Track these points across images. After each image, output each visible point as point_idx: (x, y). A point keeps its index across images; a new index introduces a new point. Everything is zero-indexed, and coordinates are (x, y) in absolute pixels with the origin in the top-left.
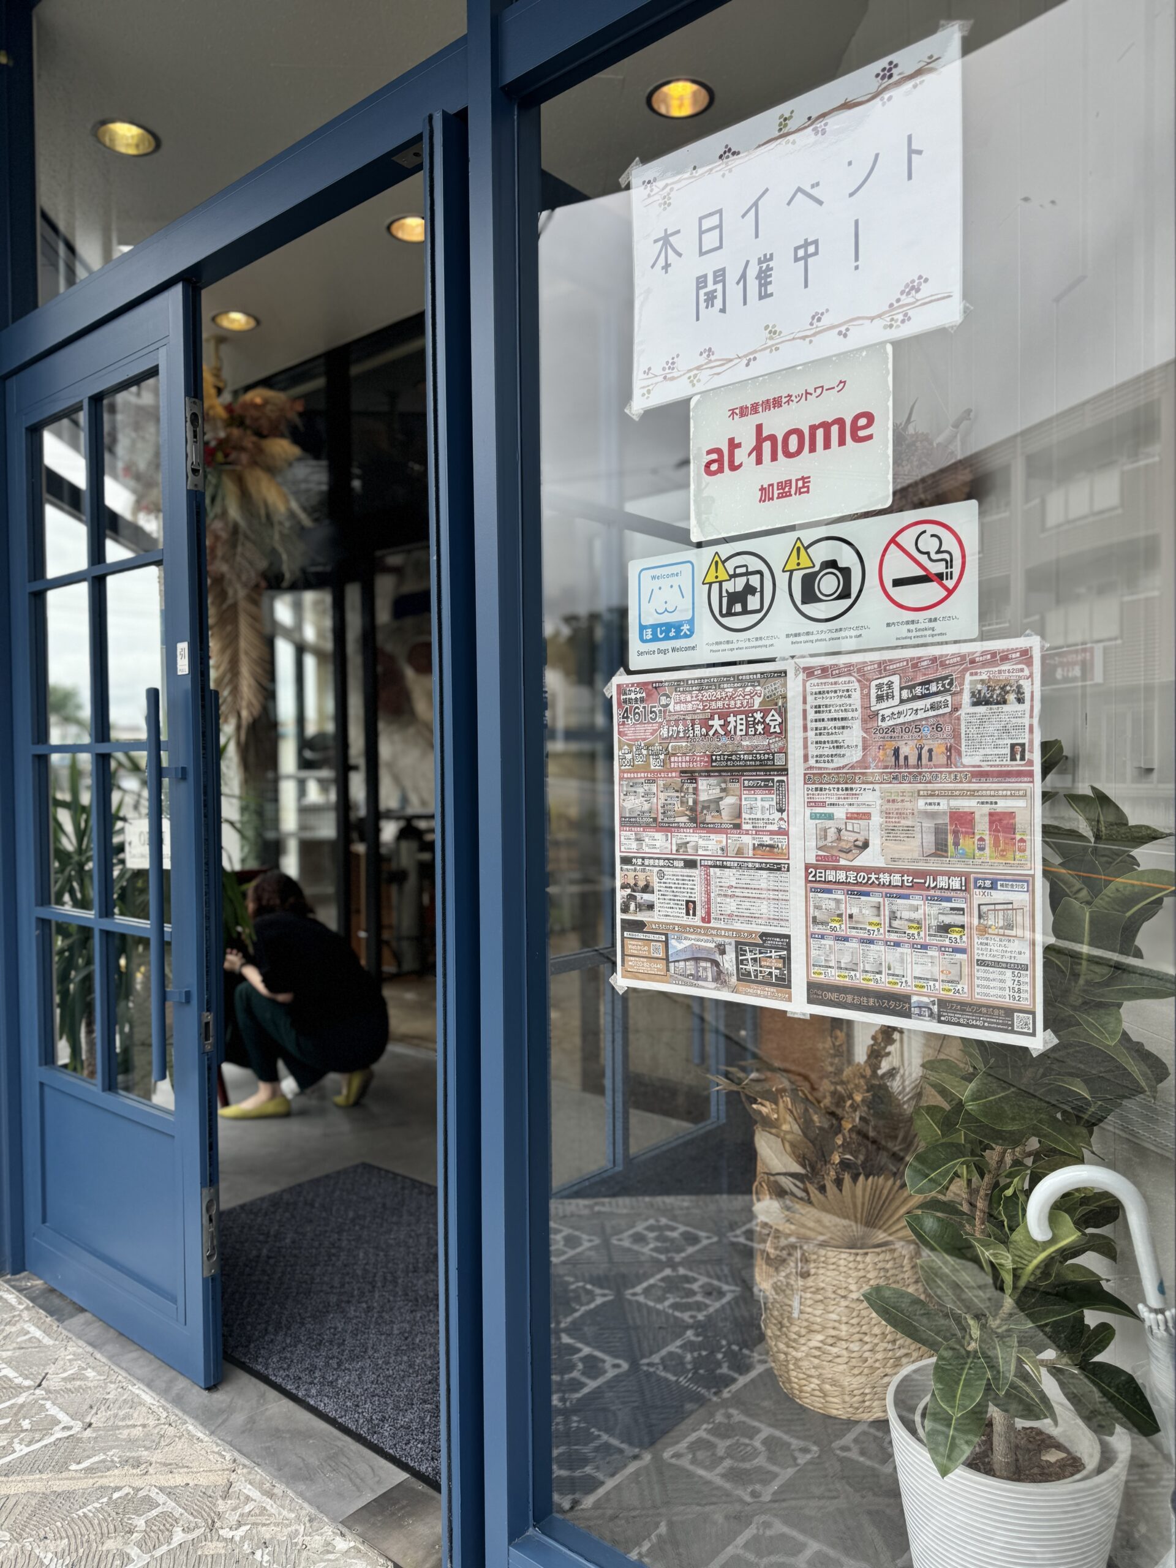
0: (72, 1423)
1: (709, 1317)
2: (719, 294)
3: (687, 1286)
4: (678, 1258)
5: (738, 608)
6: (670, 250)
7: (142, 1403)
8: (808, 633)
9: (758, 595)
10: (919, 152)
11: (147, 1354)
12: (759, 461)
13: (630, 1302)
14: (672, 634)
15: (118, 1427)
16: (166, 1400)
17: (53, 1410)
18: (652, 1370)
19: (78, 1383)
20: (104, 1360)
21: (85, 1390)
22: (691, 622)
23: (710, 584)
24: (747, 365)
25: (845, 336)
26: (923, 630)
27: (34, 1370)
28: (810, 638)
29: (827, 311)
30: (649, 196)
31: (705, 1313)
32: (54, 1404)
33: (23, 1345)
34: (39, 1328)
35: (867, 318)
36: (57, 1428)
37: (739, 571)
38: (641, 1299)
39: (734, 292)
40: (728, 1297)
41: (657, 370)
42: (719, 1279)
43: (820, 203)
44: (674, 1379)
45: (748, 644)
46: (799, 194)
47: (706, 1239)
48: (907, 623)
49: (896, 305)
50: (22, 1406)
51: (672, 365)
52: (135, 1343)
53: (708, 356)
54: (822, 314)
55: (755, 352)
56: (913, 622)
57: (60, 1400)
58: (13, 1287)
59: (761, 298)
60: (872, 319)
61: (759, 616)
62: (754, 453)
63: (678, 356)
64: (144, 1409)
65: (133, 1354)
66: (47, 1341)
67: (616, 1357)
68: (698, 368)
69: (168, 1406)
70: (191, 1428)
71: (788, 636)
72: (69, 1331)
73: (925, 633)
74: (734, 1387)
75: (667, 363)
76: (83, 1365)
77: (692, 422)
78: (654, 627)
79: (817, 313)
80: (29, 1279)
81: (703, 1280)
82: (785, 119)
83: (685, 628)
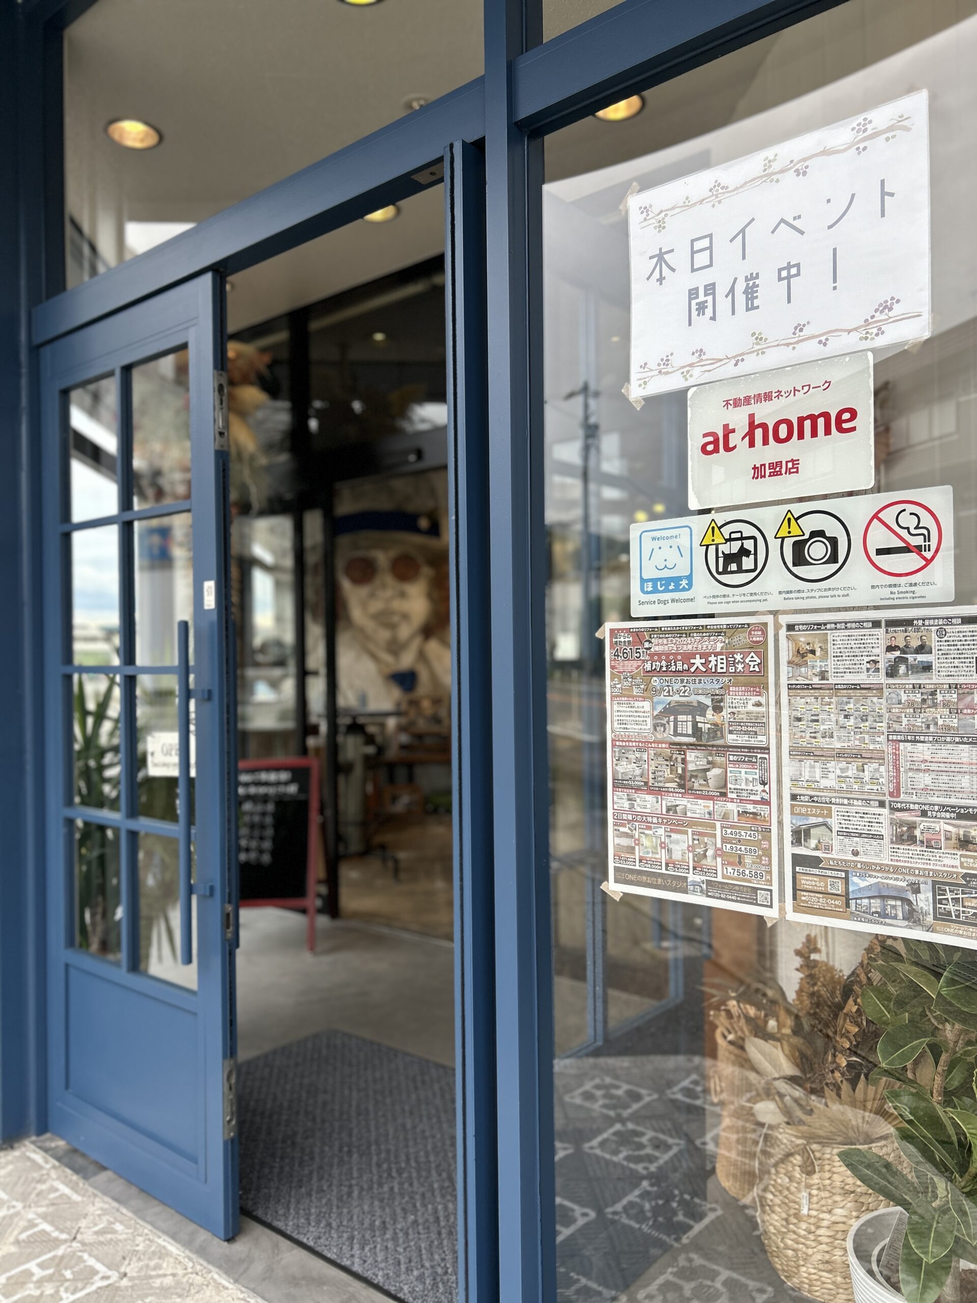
0: (109, 1273)
1: (660, 1168)
2: (710, 304)
3: (637, 1139)
4: (626, 1113)
5: (734, 567)
6: (664, 265)
7: (169, 1254)
8: (799, 591)
9: (752, 557)
10: (892, 195)
11: (168, 1209)
12: (752, 444)
13: (589, 1155)
14: (671, 587)
15: (151, 1277)
16: (191, 1251)
17: (91, 1262)
18: (616, 1218)
19: (109, 1236)
20: (130, 1214)
21: (118, 1241)
22: (690, 578)
23: (707, 546)
24: (736, 365)
25: (825, 345)
26: (905, 593)
27: (68, 1224)
28: (801, 595)
29: (808, 323)
30: (645, 219)
31: (656, 1165)
32: (90, 1255)
33: (55, 1202)
34: (67, 1185)
35: (845, 331)
36: (97, 1278)
37: (733, 536)
38: (598, 1152)
39: (724, 304)
40: (675, 1150)
41: (652, 365)
42: (663, 1132)
43: (802, 233)
44: (637, 1226)
45: (743, 598)
46: (782, 224)
47: (649, 1098)
48: (890, 586)
49: (870, 320)
50: (62, 1258)
51: (666, 362)
52: (155, 1198)
53: (700, 355)
54: (804, 325)
55: (743, 354)
56: (895, 585)
57: (95, 1252)
58: (40, 1148)
59: (748, 310)
60: (849, 331)
61: (753, 575)
62: (747, 438)
63: (672, 354)
64: (172, 1260)
65: (156, 1209)
66: (76, 1197)
67: (583, 1206)
68: (691, 365)
69: (193, 1256)
70: (216, 1276)
71: (780, 593)
72: (95, 1188)
73: (907, 595)
74: (692, 1234)
75: (662, 360)
76: (112, 1220)
77: (689, 410)
78: (654, 581)
79: (799, 325)
80: (52, 1140)
81: (650, 1134)
82: (770, 161)
83: (684, 583)
